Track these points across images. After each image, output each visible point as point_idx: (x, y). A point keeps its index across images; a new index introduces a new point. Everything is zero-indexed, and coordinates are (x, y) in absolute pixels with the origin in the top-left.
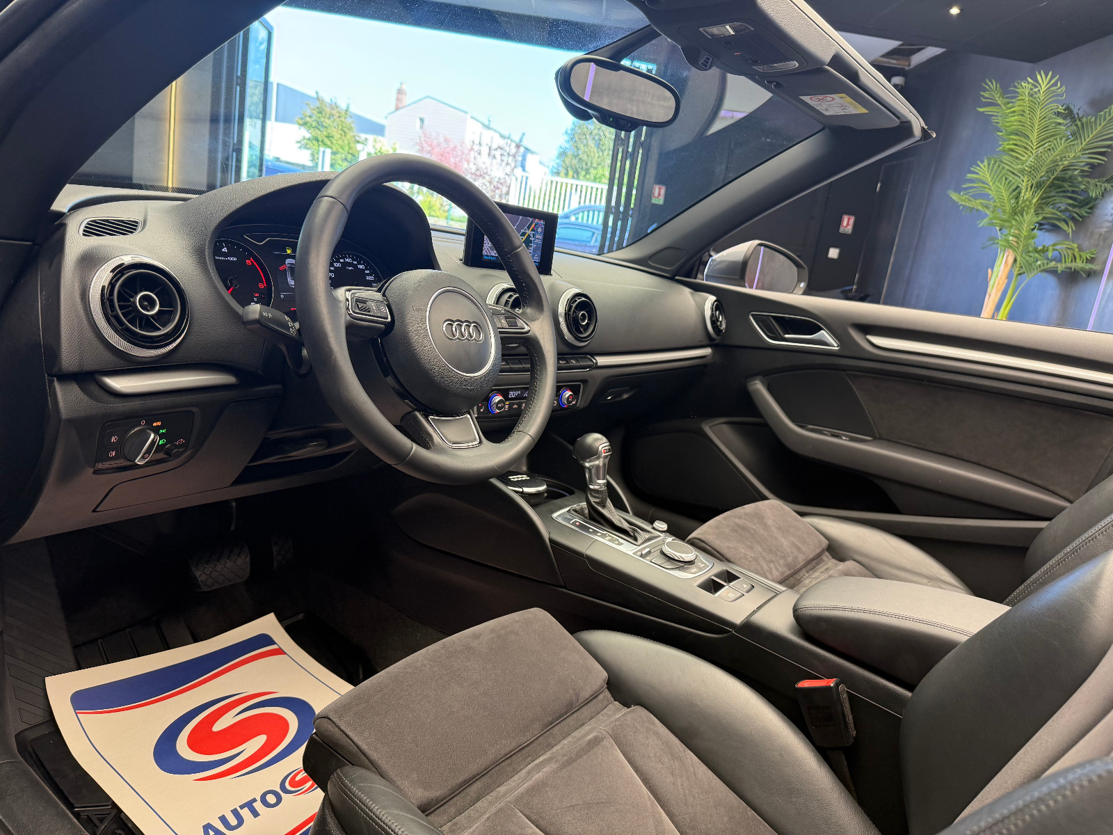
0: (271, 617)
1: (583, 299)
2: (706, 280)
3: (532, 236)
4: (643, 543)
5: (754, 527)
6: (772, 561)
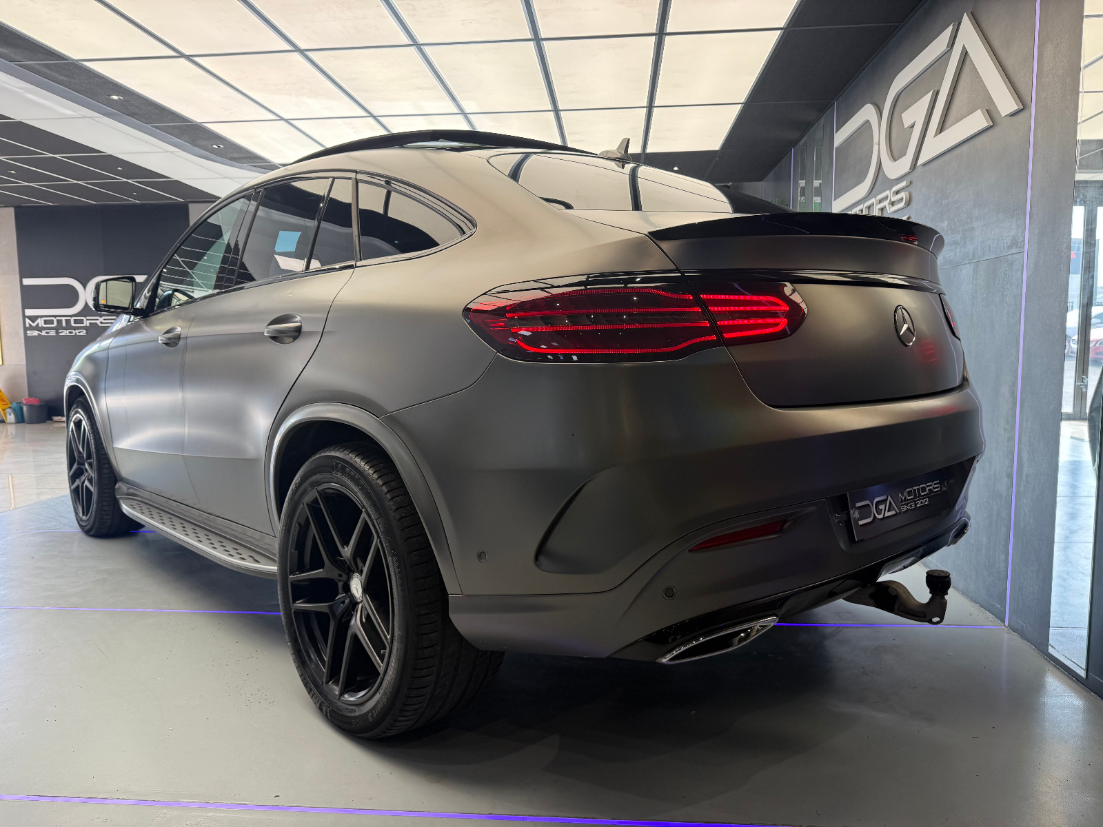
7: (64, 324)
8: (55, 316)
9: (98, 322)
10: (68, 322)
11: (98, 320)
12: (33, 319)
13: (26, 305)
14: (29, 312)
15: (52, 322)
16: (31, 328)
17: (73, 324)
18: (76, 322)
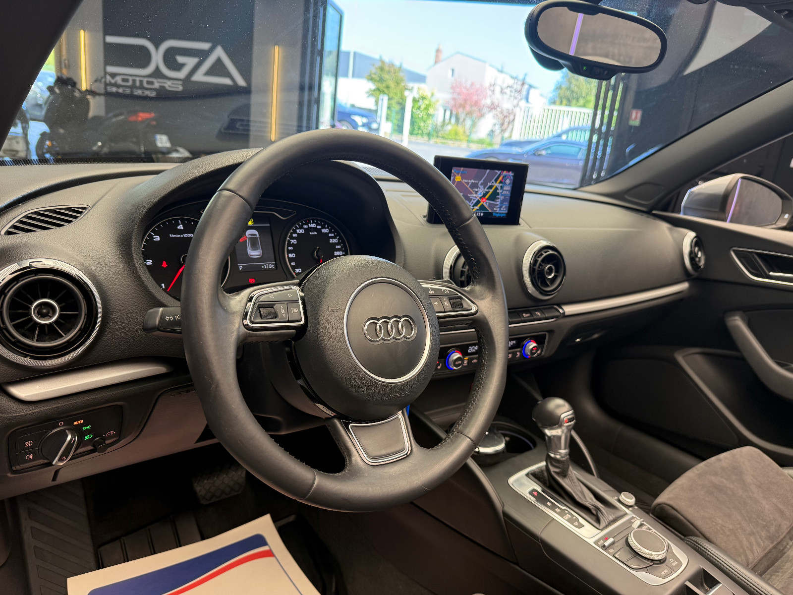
0: (267, 519)
1: (551, 252)
2: (685, 214)
3: (499, 188)
4: (607, 526)
5: (732, 486)
6: (752, 534)
7: (138, 84)
8: (131, 75)
9: (166, 86)
10: (141, 82)
11: (165, 83)
12: (113, 75)
13: (108, 62)
14: (110, 69)
15: (126, 80)
16: (111, 84)
17: (145, 85)
18: (148, 83)
